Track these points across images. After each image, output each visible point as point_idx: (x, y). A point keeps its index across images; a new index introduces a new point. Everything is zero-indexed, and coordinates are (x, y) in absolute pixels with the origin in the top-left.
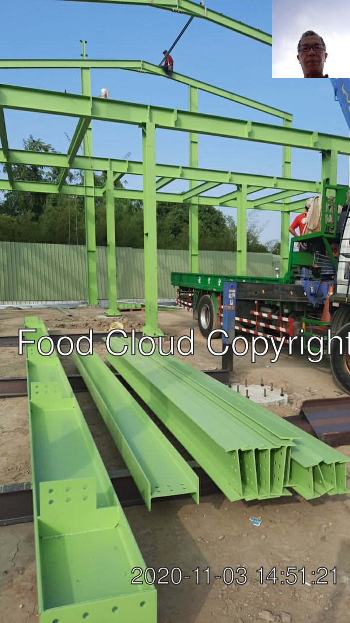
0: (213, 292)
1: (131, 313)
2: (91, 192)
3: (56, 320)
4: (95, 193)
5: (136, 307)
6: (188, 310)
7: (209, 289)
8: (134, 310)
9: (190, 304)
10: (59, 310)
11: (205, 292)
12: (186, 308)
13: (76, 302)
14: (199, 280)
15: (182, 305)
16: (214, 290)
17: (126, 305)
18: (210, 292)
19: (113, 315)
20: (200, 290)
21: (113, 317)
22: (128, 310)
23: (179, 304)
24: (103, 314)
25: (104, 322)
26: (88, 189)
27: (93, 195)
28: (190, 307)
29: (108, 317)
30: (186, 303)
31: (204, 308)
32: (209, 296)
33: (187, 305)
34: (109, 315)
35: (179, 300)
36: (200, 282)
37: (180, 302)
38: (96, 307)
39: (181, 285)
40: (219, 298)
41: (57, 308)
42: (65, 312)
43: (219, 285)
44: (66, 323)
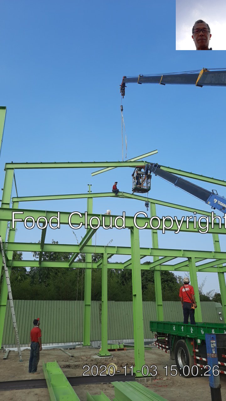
0: (187, 338)
1: (117, 352)
2: (90, 266)
3: (63, 361)
4: (92, 266)
5: (120, 347)
6: (166, 352)
7: (184, 335)
8: (118, 350)
9: (167, 347)
10: (62, 350)
11: (180, 338)
12: (164, 350)
13: (74, 344)
14: (174, 328)
15: (161, 348)
16: (188, 336)
17: (112, 346)
18: (184, 338)
19: (105, 355)
20: (175, 336)
21: (105, 357)
22: (114, 350)
23: (158, 346)
24: (96, 354)
25: (100, 362)
26: (88, 264)
27: (91, 267)
28: (167, 349)
29: (101, 357)
30: (163, 346)
31: (180, 351)
32: (183, 341)
33: (165, 348)
34: (102, 355)
35: (157, 343)
36: (175, 330)
37: (159, 345)
38: (89, 348)
39: (159, 331)
40: (192, 343)
41: (60, 349)
42: (67, 353)
43: (192, 332)
44: (71, 364)
